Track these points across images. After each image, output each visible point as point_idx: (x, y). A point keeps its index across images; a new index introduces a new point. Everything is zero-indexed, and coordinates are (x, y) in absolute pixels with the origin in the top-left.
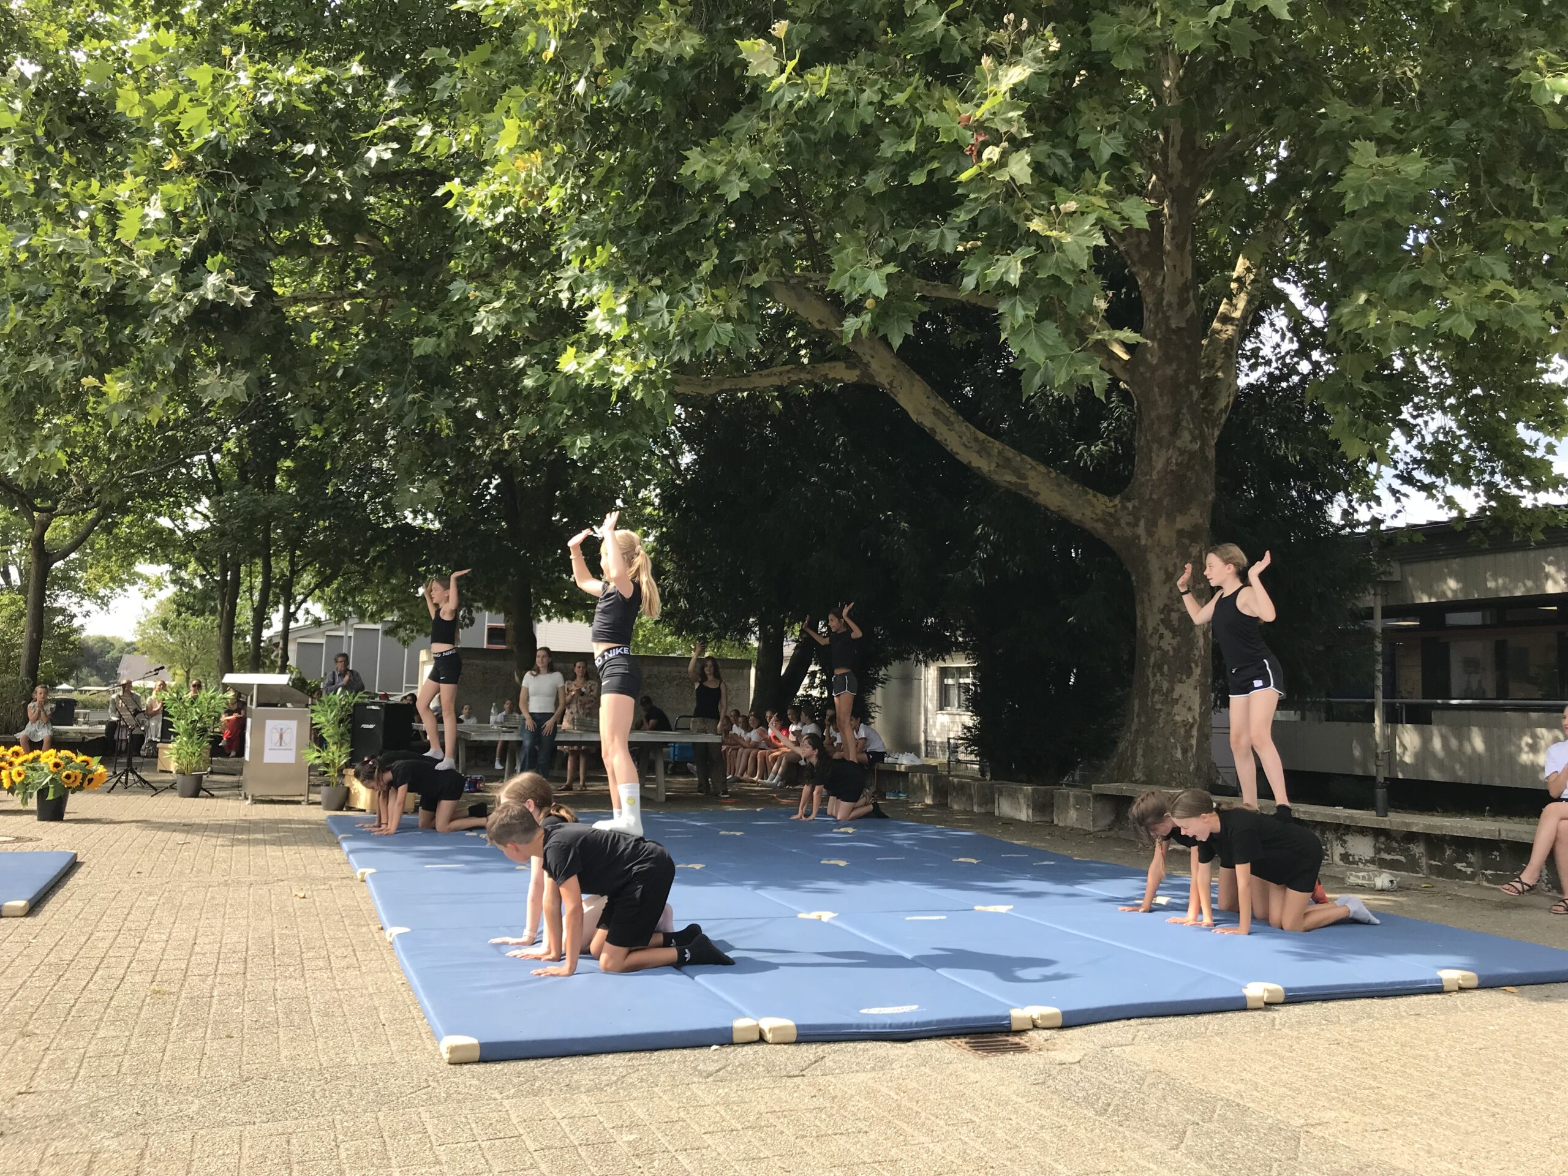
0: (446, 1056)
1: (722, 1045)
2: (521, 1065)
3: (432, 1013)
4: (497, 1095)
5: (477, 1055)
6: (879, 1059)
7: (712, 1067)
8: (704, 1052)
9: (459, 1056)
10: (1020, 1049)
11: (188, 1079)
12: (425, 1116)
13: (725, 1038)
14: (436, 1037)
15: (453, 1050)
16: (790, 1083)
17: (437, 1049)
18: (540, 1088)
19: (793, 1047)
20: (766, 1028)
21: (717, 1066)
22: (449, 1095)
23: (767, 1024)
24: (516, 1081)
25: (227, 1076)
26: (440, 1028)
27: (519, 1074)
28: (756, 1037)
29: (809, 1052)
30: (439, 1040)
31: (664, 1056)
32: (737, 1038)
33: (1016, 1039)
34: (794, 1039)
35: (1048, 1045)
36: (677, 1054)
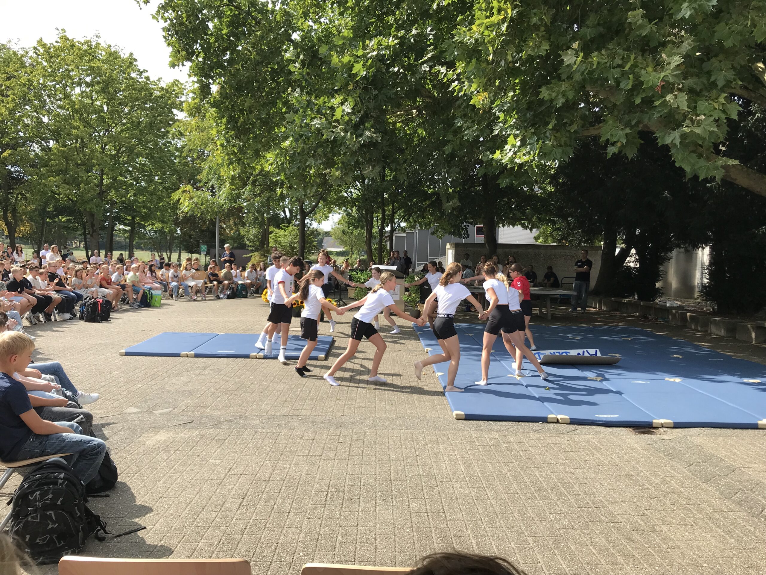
0: (455, 417)
1: (543, 422)
2: (477, 422)
3: (451, 403)
4: (469, 429)
5: (464, 417)
6: (597, 432)
7: (537, 429)
8: (537, 424)
9: (459, 417)
10: (654, 433)
11: (384, 415)
12: (448, 433)
13: (545, 420)
14: (452, 411)
15: (457, 415)
16: (562, 436)
17: (452, 414)
18: (482, 429)
19: (568, 425)
20: (559, 418)
21: (540, 428)
22: (455, 428)
23: (559, 417)
24: (475, 426)
25: (394, 416)
26: (453, 408)
27: (476, 424)
28: (556, 421)
29: (573, 427)
30: (453, 412)
31: (523, 424)
32: (549, 420)
33: (654, 430)
34: (569, 422)
35: (664, 433)
36: (527, 424)
